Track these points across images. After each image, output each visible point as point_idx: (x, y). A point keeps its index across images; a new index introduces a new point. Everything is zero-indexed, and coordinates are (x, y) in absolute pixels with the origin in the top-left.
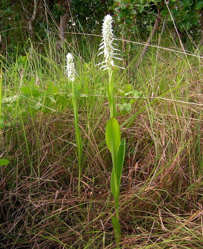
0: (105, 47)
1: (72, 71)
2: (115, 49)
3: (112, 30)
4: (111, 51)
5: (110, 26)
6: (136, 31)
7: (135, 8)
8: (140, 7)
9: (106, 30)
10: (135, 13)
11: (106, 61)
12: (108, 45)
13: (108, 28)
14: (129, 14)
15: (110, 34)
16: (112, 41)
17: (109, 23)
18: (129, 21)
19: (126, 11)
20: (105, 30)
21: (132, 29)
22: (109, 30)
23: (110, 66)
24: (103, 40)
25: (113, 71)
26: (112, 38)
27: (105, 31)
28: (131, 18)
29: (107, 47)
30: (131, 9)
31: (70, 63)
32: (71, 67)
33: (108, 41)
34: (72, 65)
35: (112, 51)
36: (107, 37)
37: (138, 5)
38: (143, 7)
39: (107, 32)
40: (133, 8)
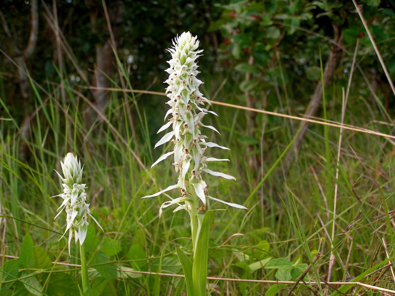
0: (178, 137)
1: (78, 209)
2: (212, 145)
3: (200, 82)
4: (197, 151)
5: (191, 67)
6: (279, 80)
7: (277, 24)
8: (290, 21)
9: (178, 83)
10: (276, 34)
11: (181, 184)
12: (185, 131)
13: (185, 76)
14: (260, 38)
15: (193, 96)
16: (198, 118)
17: (189, 60)
18: (263, 57)
19: (254, 31)
20: (174, 82)
21: (270, 75)
22: (187, 82)
23: (195, 199)
24: (171, 116)
25: (203, 216)
26: (201, 109)
27: (176, 86)
28: (268, 48)
29: (182, 137)
30: (267, 27)
31: (70, 184)
32: (74, 199)
33: (185, 117)
34: (78, 191)
35: (201, 151)
36: (182, 105)
37: (285, 17)
38: (297, 20)
39: (182, 87)
40: (271, 23)
